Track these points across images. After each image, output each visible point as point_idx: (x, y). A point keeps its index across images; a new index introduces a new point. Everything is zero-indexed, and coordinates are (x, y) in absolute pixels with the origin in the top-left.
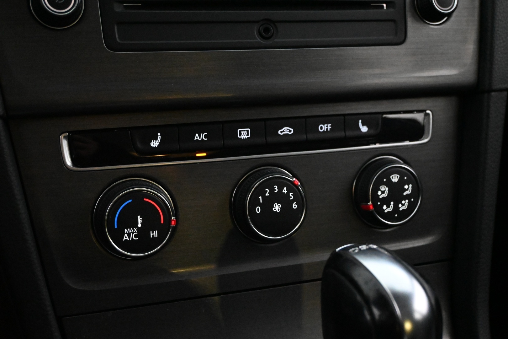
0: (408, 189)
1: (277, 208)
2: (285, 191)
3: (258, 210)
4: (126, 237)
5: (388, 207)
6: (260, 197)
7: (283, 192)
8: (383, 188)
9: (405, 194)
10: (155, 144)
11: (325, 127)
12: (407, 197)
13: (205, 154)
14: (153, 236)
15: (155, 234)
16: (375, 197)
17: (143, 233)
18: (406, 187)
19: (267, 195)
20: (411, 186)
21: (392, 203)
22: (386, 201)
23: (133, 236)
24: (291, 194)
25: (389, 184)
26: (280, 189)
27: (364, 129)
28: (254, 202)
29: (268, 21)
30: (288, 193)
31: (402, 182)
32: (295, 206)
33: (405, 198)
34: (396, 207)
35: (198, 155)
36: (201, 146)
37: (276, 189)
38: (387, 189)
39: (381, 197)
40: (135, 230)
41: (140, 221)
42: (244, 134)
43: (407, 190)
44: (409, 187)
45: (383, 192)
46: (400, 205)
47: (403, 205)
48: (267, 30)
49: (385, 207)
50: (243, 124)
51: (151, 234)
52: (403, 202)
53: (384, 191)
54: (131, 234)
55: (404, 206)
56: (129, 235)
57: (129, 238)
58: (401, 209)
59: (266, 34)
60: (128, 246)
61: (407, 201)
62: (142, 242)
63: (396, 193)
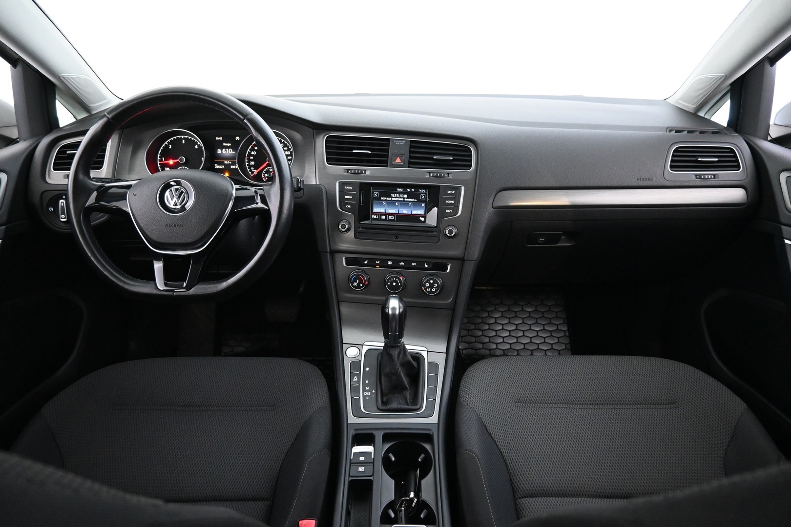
0: (436, 285)
1: (394, 284)
3: (389, 284)
6: (390, 280)
8: (427, 284)
10: (366, 262)
11: (414, 264)
12: (435, 287)
13: (379, 267)
15: (361, 285)
16: (425, 286)
17: (358, 284)
22: (428, 288)
24: (399, 281)
25: (429, 283)
26: (396, 279)
27: (426, 266)
29: (397, 234)
31: (433, 283)
32: (399, 284)
33: (434, 288)
34: (431, 290)
35: (377, 267)
36: (378, 265)
41: (358, 281)
42: (390, 263)
48: (397, 237)
50: (390, 260)
53: (427, 285)
54: (355, 284)
55: (434, 290)
59: (397, 238)
60: (354, 287)
62: (358, 287)
63: (431, 286)
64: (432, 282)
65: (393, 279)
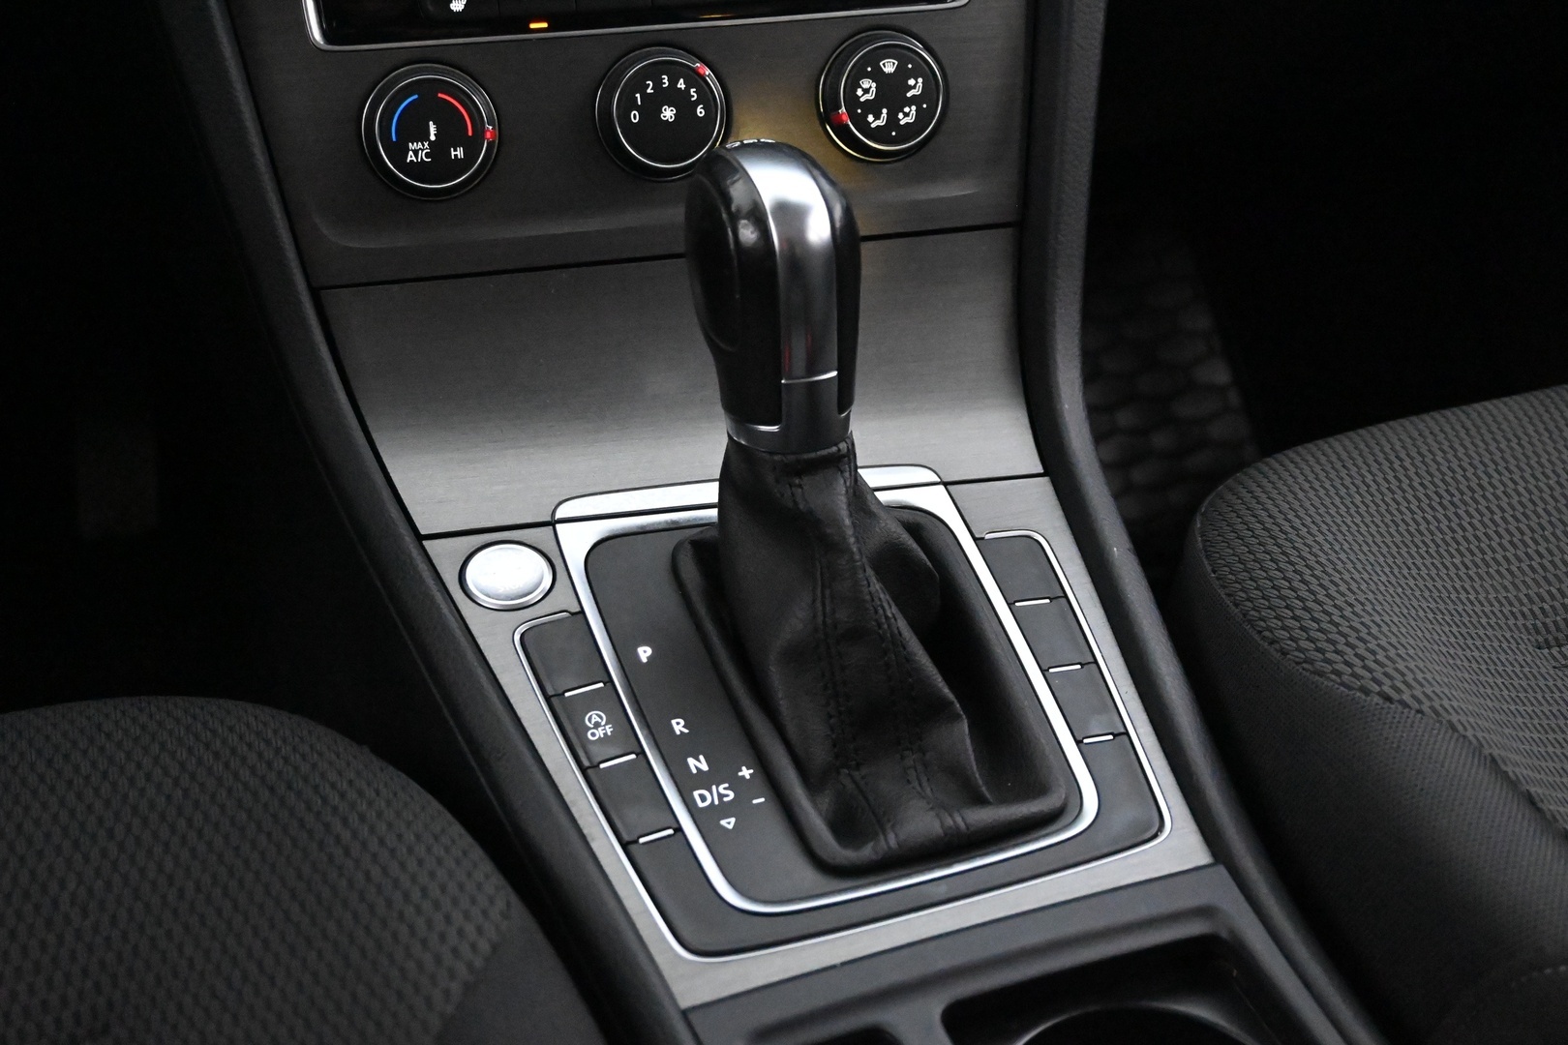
0: (916, 86)
1: (668, 114)
2: (681, 85)
3: (635, 117)
4: (411, 157)
5: (877, 117)
6: (638, 95)
7: (679, 86)
8: (866, 83)
9: (909, 95)
10: (457, 6)
12: (914, 100)
13: (544, 25)
14: (456, 156)
15: (459, 153)
16: (852, 101)
17: (439, 149)
18: (911, 82)
19: (649, 91)
20: (920, 80)
21: (885, 111)
22: (873, 107)
23: (422, 155)
24: (692, 90)
25: (878, 75)
26: (673, 82)
28: (628, 104)
30: (687, 89)
31: (902, 74)
32: (700, 111)
33: (910, 102)
34: (892, 119)
35: (533, 26)
36: (537, 9)
37: (666, 81)
38: (874, 85)
39: (862, 100)
40: (426, 144)
41: (432, 129)
43: (914, 87)
44: (917, 82)
45: (866, 91)
46: (901, 116)
47: (906, 115)
49: (871, 118)
51: (453, 153)
52: (907, 110)
53: (867, 89)
54: (418, 152)
55: (908, 116)
56: (416, 152)
57: (417, 158)
58: (902, 123)
60: (417, 170)
61: (914, 108)
62: (440, 165)
63: (892, 94)
64: (889, 67)
65: (658, 84)
